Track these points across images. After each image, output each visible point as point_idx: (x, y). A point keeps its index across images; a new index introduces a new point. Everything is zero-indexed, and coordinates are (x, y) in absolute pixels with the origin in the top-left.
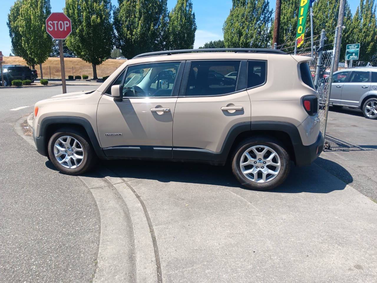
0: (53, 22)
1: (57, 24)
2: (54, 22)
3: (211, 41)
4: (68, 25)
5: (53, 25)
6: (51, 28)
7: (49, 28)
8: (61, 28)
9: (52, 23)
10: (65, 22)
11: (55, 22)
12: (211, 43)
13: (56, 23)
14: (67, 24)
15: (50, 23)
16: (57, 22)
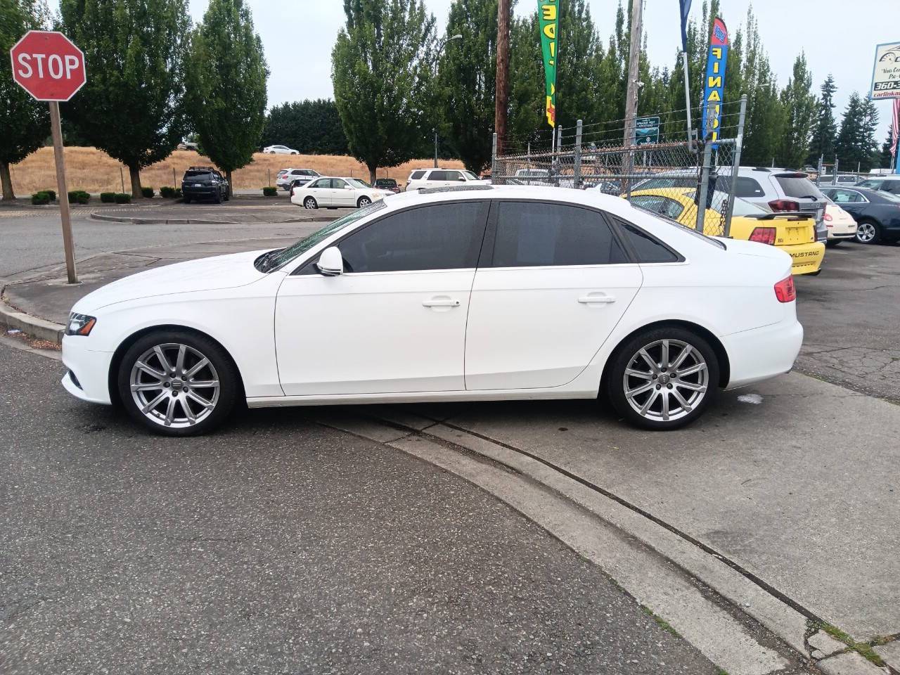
0: (31, 57)
1: (45, 62)
2: (34, 56)
3: (287, 103)
4: (76, 66)
5: (33, 63)
6: (26, 71)
7: (21, 72)
8: (56, 72)
9: (28, 57)
10: (67, 58)
11: (39, 57)
12: (286, 106)
13: (42, 59)
14: (72, 62)
15: (24, 59)
16: (44, 56)
